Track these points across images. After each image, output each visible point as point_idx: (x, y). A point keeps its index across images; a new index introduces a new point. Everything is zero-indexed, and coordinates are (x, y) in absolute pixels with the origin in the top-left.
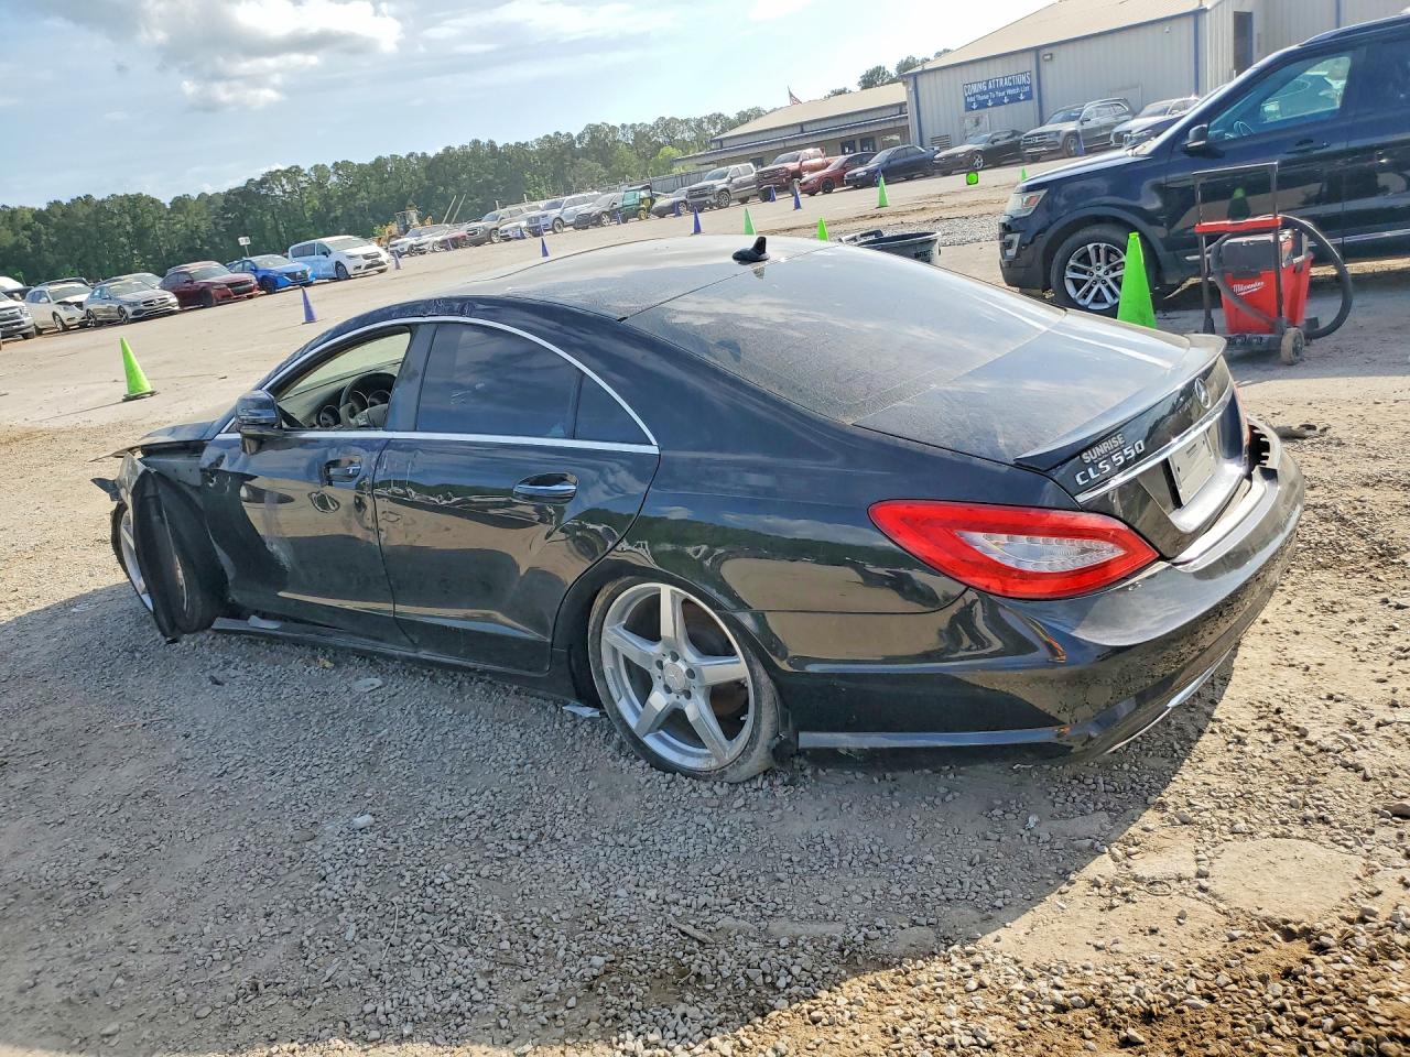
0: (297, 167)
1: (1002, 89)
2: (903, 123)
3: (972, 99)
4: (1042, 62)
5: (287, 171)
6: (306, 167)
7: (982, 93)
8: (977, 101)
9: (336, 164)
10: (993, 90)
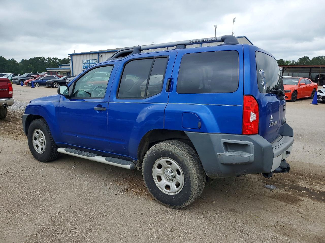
0: (44, 57)
1: (91, 63)
2: (69, 70)
3: (84, 65)
4: (100, 57)
5: (41, 58)
6: (46, 57)
7: (87, 64)
8: (86, 66)
9: (54, 58)
10: (89, 63)
